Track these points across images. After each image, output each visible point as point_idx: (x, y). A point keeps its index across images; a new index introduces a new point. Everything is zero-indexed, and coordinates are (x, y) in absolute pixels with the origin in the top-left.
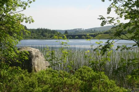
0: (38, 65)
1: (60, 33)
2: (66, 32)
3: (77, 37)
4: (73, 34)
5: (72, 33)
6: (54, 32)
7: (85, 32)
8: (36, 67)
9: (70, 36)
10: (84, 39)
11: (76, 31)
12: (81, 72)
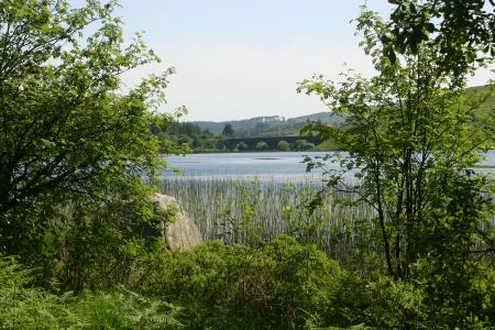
0: (174, 236)
1: (207, 132)
2: (228, 128)
3: (263, 144)
4: (248, 136)
5: (246, 133)
6: (188, 129)
7: (288, 127)
8: (170, 239)
9: (240, 140)
10: (284, 150)
11: (258, 124)
12: (276, 246)
